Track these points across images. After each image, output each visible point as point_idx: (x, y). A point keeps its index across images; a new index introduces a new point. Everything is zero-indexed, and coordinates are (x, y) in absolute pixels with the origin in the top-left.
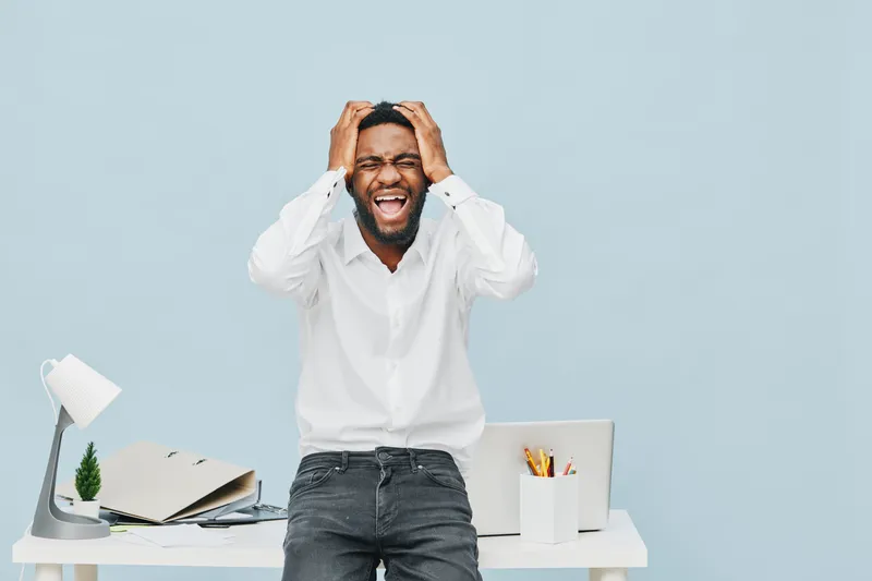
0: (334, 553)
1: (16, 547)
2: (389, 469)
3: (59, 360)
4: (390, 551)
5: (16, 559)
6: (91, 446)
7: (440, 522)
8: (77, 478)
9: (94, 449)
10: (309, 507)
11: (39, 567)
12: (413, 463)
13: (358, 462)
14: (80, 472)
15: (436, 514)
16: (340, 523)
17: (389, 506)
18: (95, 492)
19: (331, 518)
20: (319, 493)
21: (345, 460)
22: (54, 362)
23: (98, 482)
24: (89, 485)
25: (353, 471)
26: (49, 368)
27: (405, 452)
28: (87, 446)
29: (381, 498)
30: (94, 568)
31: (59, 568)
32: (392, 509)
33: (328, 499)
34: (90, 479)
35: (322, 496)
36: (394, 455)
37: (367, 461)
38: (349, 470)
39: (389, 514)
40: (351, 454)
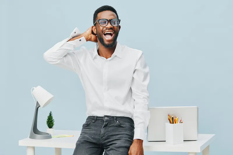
0: (87, 147)
2: (107, 122)
3: (36, 87)
5: (20, 145)
7: (119, 138)
11: (28, 147)
12: (115, 121)
13: (99, 119)
15: (119, 136)
16: (90, 138)
17: (104, 134)
18: (52, 126)
19: (88, 137)
21: (95, 119)
22: (35, 88)
25: (97, 122)
26: (33, 89)
27: (113, 117)
28: (49, 113)
29: (103, 131)
31: (34, 148)
36: (109, 118)
37: (102, 119)
38: (96, 122)
39: (104, 136)
40: (97, 117)
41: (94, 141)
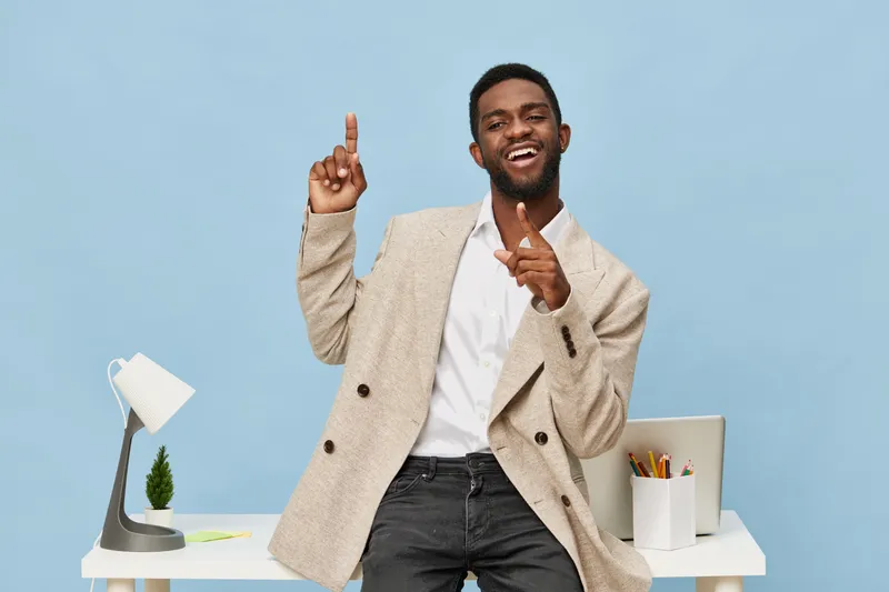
1: (85, 561)
2: (480, 478)
3: (127, 360)
4: (481, 563)
5: (86, 574)
6: (163, 450)
8: (148, 486)
9: (165, 454)
10: (394, 518)
11: (110, 582)
13: (447, 469)
14: (151, 478)
16: (426, 536)
17: (479, 517)
18: (167, 500)
19: (417, 532)
20: (404, 502)
21: (432, 465)
22: (121, 361)
23: (171, 490)
24: (162, 492)
25: (441, 478)
26: (117, 368)
28: (157, 451)
29: (471, 509)
30: (167, 582)
31: (132, 583)
32: (484, 519)
33: (415, 510)
34: (163, 486)
35: (408, 506)
36: (485, 462)
37: (457, 468)
38: (436, 478)
39: (480, 526)
40: (438, 460)
41: (443, 546)
